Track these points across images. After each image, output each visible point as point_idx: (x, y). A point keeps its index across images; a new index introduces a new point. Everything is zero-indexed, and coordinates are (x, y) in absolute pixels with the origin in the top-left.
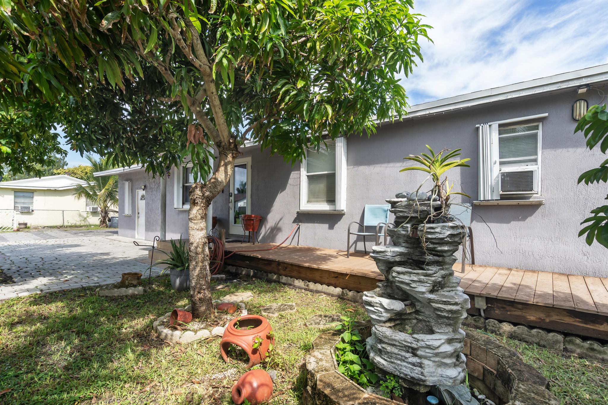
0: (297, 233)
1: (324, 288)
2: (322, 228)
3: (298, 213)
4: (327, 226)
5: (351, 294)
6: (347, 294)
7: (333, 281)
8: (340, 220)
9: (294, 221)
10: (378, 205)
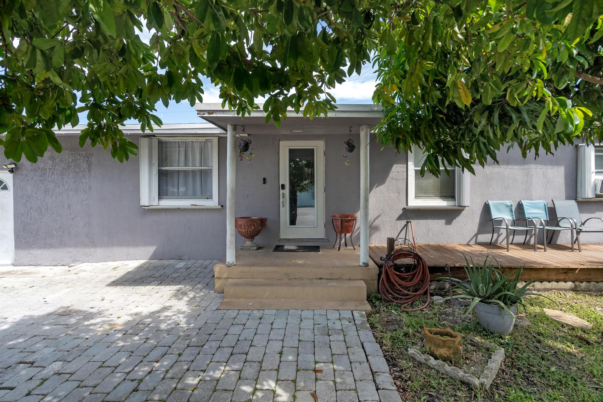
0: (404, 231)
1: (554, 284)
2: (438, 224)
3: (404, 209)
4: (443, 221)
5: (584, 285)
6: (580, 286)
7: (562, 277)
8: (458, 216)
9: (400, 218)
10: (500, 202)
